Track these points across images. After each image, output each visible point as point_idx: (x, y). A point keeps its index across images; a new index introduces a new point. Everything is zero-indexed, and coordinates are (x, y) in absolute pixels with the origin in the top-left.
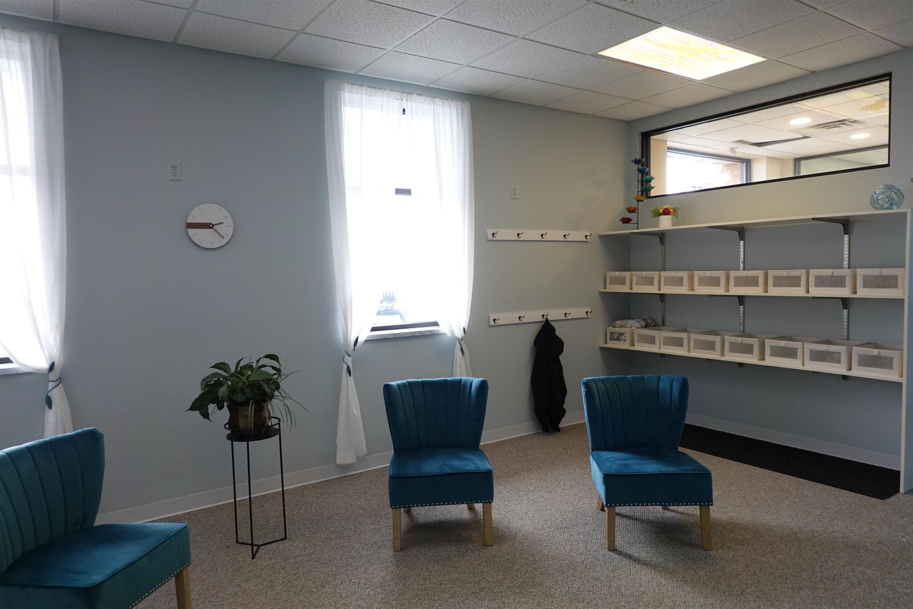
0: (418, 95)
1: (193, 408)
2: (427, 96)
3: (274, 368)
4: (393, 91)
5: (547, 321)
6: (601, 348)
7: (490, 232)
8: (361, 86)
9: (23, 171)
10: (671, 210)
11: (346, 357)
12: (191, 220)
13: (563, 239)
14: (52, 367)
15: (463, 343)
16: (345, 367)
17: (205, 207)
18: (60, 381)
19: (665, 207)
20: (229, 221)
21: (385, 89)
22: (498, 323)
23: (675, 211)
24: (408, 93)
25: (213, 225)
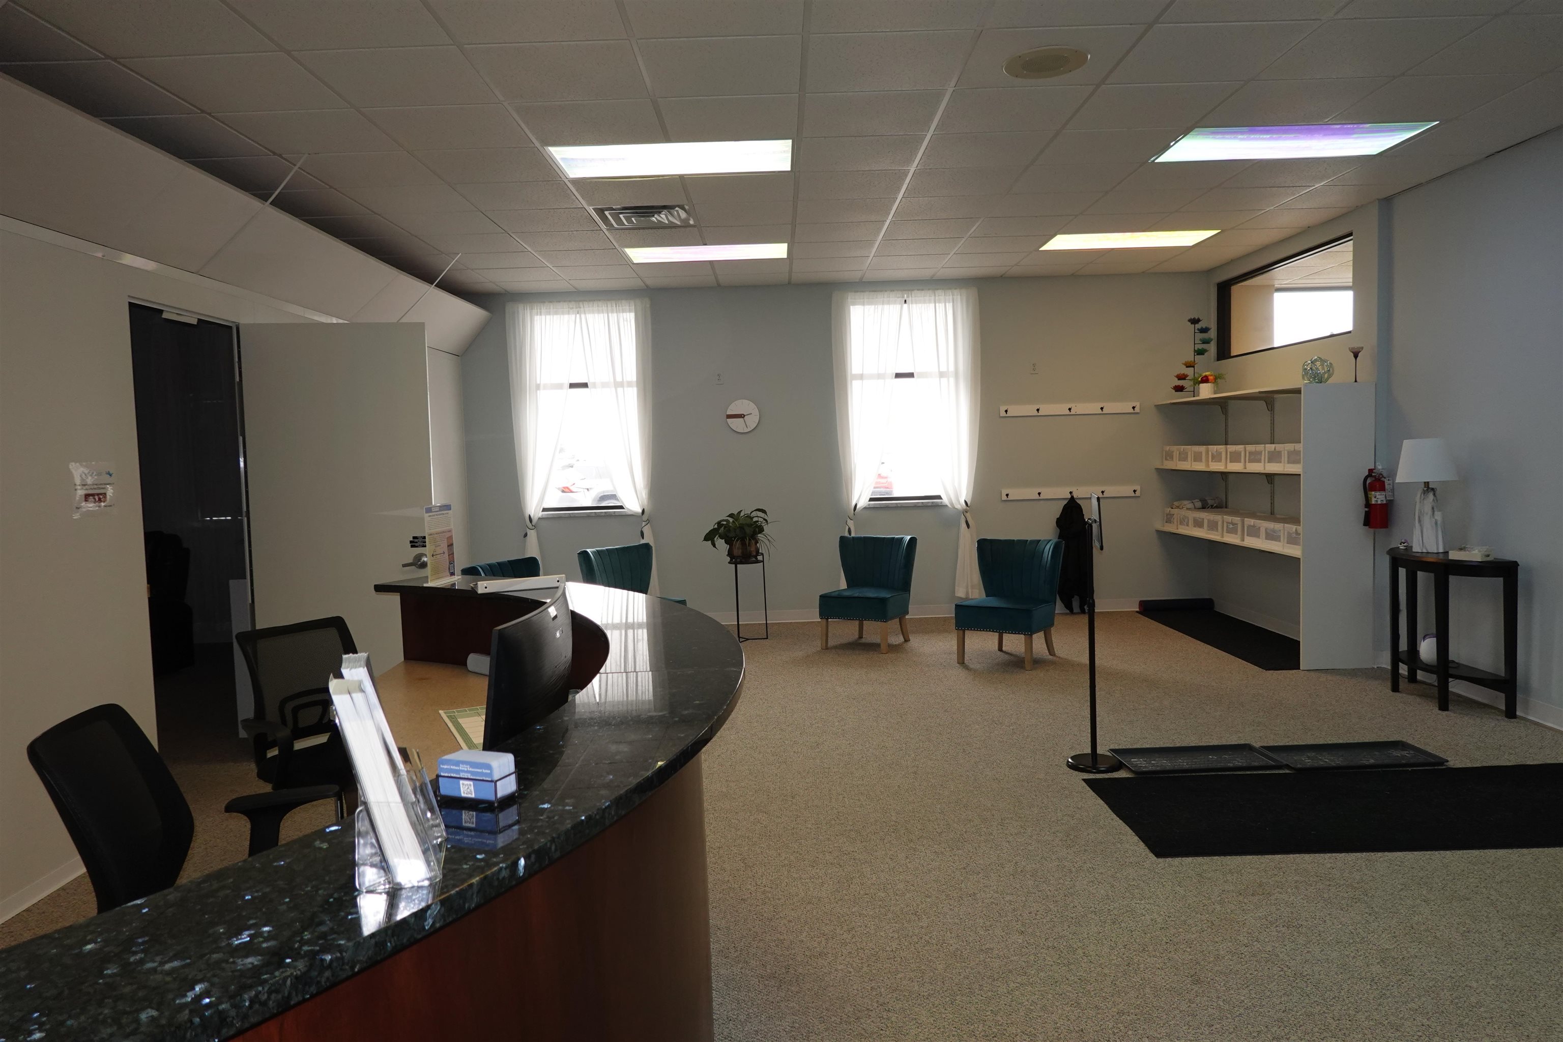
0: (918, 290)
1: (707, 538)
2: (929, 289)
3: (765, 519)
4: (894, 291)
5: (1072, 497)
6: (1158, 532)
7: (1003, 409)
8: (863, 292)
9: (629, 384)
10: (1211, 378)
11: (849, 520)
12: (729, 413)
13: (1100, 412)
14: (643, 511)
15: (968, 515)
16: (847, 528)
17: (739, 402)
18: (648, 521)
19: (1204, 374)
20: (756, 412)
21: (886, 291)
22: (1010, 498)
23: (1216, 379)
24: (909, 290)
25: (744, 416)
